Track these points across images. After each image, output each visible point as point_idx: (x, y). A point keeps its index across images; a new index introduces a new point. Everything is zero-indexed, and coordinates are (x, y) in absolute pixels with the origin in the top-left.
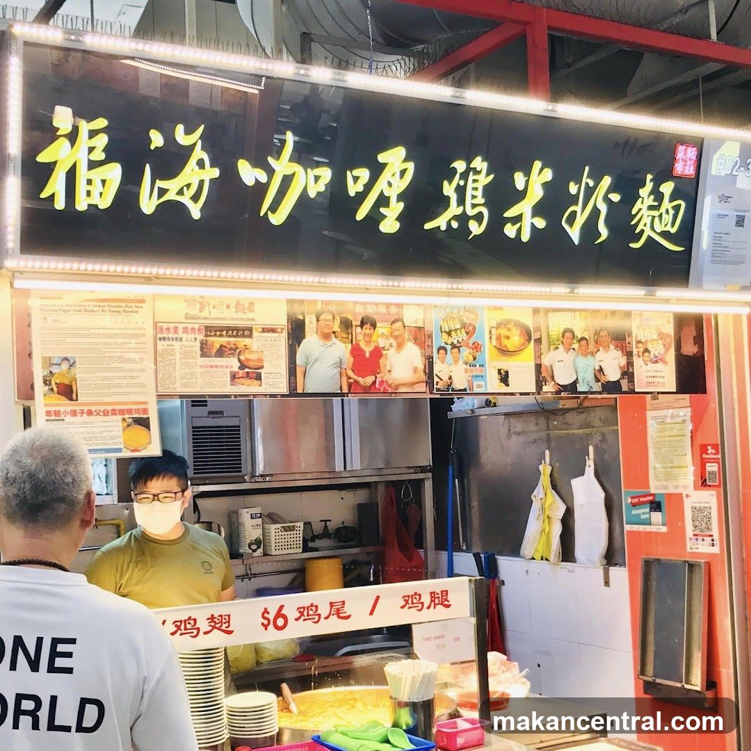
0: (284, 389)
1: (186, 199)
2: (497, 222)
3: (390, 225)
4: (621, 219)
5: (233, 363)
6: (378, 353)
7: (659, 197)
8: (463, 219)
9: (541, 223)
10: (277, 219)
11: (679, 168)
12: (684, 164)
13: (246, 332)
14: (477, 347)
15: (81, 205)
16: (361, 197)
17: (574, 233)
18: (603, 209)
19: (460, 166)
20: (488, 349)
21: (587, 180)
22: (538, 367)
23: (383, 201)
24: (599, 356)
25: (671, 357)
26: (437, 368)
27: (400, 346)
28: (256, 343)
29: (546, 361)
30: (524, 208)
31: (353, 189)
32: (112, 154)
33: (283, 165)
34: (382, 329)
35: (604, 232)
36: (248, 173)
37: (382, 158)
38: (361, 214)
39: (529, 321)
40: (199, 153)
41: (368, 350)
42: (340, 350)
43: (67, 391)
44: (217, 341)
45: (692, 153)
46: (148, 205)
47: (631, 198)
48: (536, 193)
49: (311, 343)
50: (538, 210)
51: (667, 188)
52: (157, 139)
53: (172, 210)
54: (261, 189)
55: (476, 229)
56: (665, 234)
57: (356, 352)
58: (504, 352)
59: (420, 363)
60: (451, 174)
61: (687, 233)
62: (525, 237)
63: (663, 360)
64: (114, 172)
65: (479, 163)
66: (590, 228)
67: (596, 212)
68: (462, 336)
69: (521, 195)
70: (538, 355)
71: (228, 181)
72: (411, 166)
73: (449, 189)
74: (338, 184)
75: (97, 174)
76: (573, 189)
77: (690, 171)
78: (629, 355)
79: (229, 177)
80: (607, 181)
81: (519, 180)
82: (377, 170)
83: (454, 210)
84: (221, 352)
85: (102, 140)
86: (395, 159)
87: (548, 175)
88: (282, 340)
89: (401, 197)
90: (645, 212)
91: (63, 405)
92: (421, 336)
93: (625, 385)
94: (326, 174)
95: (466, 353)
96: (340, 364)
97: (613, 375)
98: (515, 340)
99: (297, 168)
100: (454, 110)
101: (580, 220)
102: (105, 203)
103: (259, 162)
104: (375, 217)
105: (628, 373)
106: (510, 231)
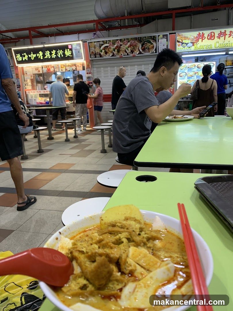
0: (42, 73)
1: (26, 59)
2: (51, 56)
3: (42, 58)
4: (64, 54)
5: (38, 71)
6: (50, 69)
7: (68, 51)
8: (48, 57)
9: (56, 56)
10: (33, 59)
11: (69, 48)
12: (70, 47)
13: (38, 68)
14: (59, 67)
15: (20, 60)
16: (39, 56)
17: (59, 56)
18: (62, 53)
19: (46, 52)
20: (60, 67)
21: (59, 51)
22: (66, 69)
23: (41, 56)
24: (73, 67)
25: (82, 66)
26: (55, 70)
27: (52, 68)
28: (39, 69)
29: (66, 68)
30: (53, 55)
31: (38, 56)
32: (21, 56)
33: (32, 55)
34: (50, 67)
35: (62, 56)
36: (30, 56)
37: (39, 53)
38: (39, 58)
39: (64, 64)
40: (26, 55)
41: (49, 69)
42: (46, 69)
43: (26, 74)
44: (36, 69)
45: (70, 46)
46: (24, 60)
47: (64, 52)
48: (54, 53)
49: (44, 68)
50: (55, 55)
51: (68, 50)
52: (23, 55)
53: (25, 60)
54: (31, 57)
55: (49, 57)
56: (70, 55)
57: (48, 69)
58: (62, 68)
59: (53, 69)
60: (46, 53)
61: (72, 54)
62: (54, 57)
63: (80, 67)
64: (21, 57)
65: (48, 51)
66: (61, 55)
67: (61, 54)
68: (57, 66)
69: (53, 53)
70: (65, 68)
71: (28, 57)
72: (42, 53)
73: (46, 54)
74: (37, 55)
75: (20, 58)
76: (58, 52)
77: (71, 48)
78: (76, 67)
79: (28, 56)
80: (61, 50)
81: (52, 52)
82: (39, 54)
83: (47, 56)
84: (37, 70)
85: (20, 55)
86: (40, 52)
87: (55, 51)
88: (41, 68)
89: (42, 56)
90: (67, 53)
91: (26, 75)
92: (53, 67)
93: (76, 70)
94: (35, 55)
95: (58, 68)
96: (46, 70)
97: (74, 69)
98: (63, 66)
99: (33, 55)
100: (44, 47)
101: (60, 55)
102: (21, 60)
103: (30, 55)
104: (40, 58)
105: (76, 69)
106: (53, 57)
